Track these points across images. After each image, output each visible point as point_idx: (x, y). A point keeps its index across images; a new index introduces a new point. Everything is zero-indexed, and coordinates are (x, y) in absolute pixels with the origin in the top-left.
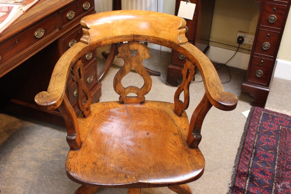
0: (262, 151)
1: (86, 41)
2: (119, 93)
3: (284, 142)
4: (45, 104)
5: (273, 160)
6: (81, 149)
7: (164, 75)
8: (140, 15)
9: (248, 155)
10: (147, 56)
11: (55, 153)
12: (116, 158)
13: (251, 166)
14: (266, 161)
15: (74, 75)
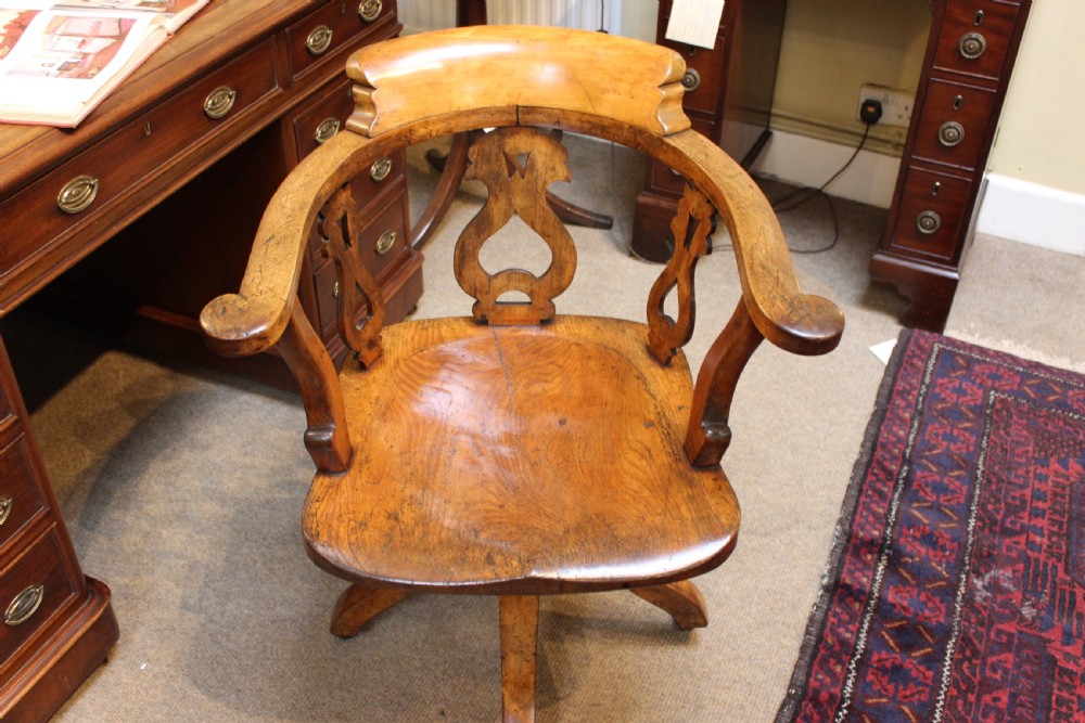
0: (931, 470)
1: (363, 130)
2: (472, 292)
3: (1002, 444)
4: (233, 337)
5: (962, 500)
6: (352, 472)
7: (625, 225)
8: (537, 40)
9: (884, 485)
10: (560, 174)
11: (277, 477)
12: (459, 500)
13: (892, 519)
14: (940, 505)
15: (326, 238)
